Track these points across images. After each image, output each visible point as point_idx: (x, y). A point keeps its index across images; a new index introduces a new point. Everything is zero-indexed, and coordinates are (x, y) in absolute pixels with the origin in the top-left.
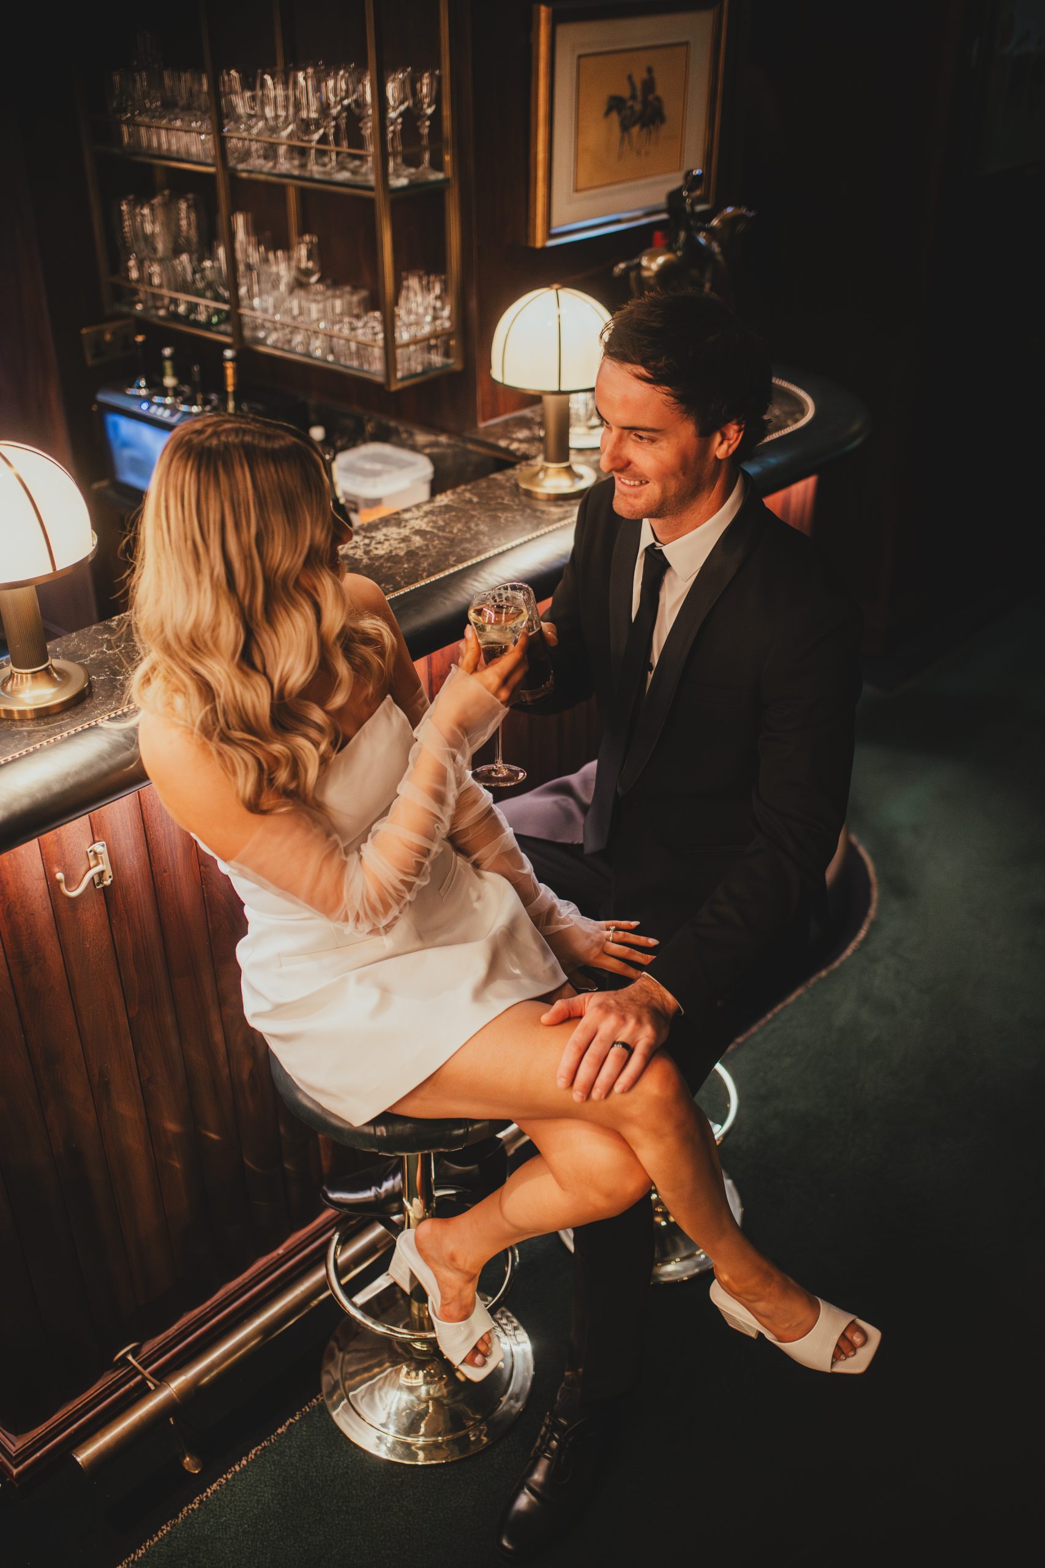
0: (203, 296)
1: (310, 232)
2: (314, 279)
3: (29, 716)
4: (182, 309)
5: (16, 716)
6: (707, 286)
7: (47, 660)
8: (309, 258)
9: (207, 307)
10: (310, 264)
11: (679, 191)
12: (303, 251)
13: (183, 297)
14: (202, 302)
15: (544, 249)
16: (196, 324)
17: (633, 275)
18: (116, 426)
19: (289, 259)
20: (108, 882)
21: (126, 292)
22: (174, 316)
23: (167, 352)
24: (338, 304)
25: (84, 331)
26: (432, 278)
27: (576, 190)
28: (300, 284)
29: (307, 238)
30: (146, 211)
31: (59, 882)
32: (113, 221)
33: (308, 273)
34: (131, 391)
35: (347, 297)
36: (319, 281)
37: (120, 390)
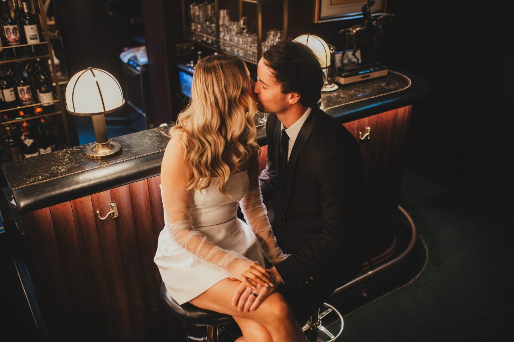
0: (211, 35)
1: (245, 16)
2: (245, 31)
3: (99, 159)
4: (205, 39)
5: (95, 158)
6: (375, 39)
7: (107, 141)
8: (244, 24)
9: (212, 39)
10: (244, 27)
11: (366, 6)
12: (242, 22)
13: (205, 35)
14: (210, 37)
15: (317, 24)
16: (208, 44)
17: (347, 34)
18: (182, 76)
19: (238, 24)
20: (116, 217)
21: (191, 33)
22: (203, 41)
23: (199, 53)
24: (250, 39)
25: (177, 45)
26: (278, 32)
27: (331, 5)
28: (240, 32)
29: (244, 18)
30: (197, 7)
31: (98, 214)
32: (188, 10)
33: (243, 29)
34: (188, 65)
35: (253, 37)
36: (247, 32)
37: (185, 64)
